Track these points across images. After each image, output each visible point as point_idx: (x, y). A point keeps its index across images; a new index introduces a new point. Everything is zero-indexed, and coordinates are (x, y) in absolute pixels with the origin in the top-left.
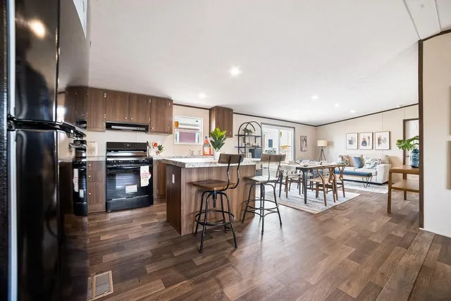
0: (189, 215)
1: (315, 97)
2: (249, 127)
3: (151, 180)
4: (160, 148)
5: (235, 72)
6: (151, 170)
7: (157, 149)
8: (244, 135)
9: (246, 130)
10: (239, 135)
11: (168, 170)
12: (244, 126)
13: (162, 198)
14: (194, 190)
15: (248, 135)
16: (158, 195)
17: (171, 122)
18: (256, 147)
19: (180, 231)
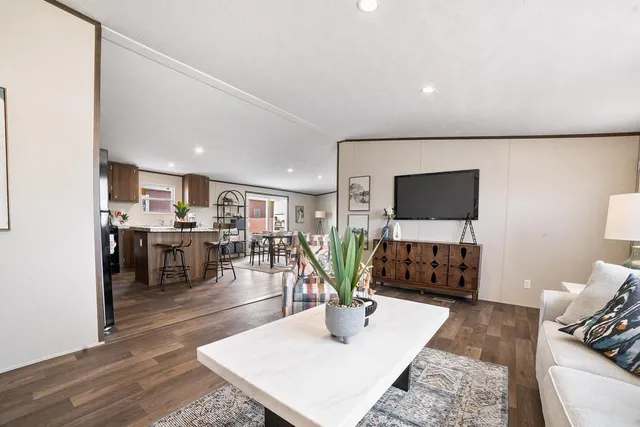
0: (155, 270)
1: (290, 170)
2: (229, 196)
3: (116, 249)
4: (125, 217)
5: (199, 150)
6: (116, 239)
7: (121, 218)
8: (223, 205)
9: (225, 199)
10: (218, 205)
11: (136, 237)
12: (223, 195)
13: (129, 267)
14: (159, 250)
15: (228, 205)
16: (125, 264)
17: (137, 189)
18: (238, 218)
19: (148, 283)
